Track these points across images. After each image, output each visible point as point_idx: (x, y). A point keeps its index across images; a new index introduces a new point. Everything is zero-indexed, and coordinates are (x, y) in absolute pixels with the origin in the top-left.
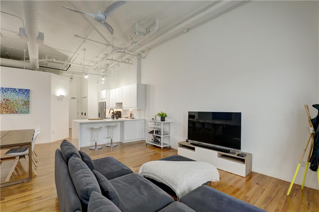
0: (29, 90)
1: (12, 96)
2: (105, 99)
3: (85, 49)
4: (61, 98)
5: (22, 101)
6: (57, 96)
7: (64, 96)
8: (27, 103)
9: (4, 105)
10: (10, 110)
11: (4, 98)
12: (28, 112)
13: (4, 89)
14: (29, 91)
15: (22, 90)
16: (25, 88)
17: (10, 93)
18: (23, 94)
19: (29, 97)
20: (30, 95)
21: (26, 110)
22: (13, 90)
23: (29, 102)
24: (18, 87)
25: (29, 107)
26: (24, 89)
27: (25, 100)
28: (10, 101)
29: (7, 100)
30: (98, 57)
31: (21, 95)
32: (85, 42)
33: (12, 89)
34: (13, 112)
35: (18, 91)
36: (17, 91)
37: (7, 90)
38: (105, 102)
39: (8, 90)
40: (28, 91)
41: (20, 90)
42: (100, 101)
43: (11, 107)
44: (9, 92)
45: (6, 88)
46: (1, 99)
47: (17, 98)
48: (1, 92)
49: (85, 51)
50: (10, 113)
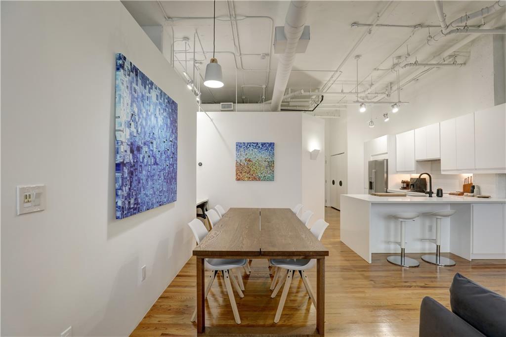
0: (274, 143)
1: (254, 154)
2: (387, 153)
3: (358, 56)
4: (314, 155)
5: (265, 161)
6: (309, 152)
7: (319, 151)
8: (271, 165)
9: (246, 168)
10: (252, 175)
11: (246, 157)
12: (272, 179)
13: (246, 145)
14: (274, 145)
15: (265, 144)
16: (269, 142)
17: (252, 150)
18: (266, 151)
19: (273, 154)
20: (275, 151)
21: (270, 175)
22: (255, 145)
23: (273, 164)
24: (260, 140)
25: (273, 171)
26: (268, 143)
27: (269, 160)
28: (252, 161)
29: (249, 161)
30: (378, 69)
31: (264, 151)
32: (370, 33)
33: (254, 143)
34: (255, 179)
35: (261, 146)
36: (259, 147)
37: (248, 146)
38: (387, 160)
39: (250, 146)
40: (272, 145)
41: (263, 144)
42: (372, 159)
43: (254, 170)
44: (251, 148)
45: (248, 143)
46: (243, 159)
47: (259, 156)
48: (242, 149)
49: (357, 60)
50: (253, 180)
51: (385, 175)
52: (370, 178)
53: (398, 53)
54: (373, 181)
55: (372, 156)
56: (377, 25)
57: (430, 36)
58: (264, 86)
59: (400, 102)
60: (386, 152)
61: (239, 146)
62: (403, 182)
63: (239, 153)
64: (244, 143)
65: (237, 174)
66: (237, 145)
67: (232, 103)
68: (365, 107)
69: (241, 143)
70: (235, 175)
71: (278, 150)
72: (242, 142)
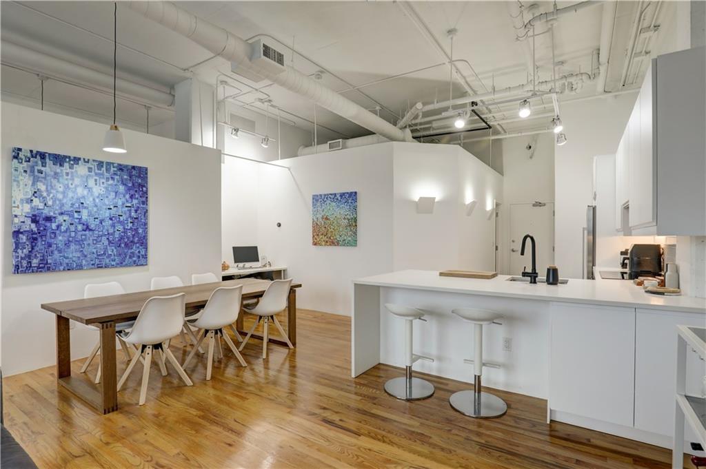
0: (356, 193)
1: (331, 209)
5: (344, 219)
8: (353, 223)
9: (324, 229)
10: (330, 238)
11: (323, 214)
12: (353, 243)
13: (323, 197)
14: (356, 195)
15: (344, 194)
16: (350, 191)
17: (330, 204)
18: (346, 204)
19: (355, 208)
20: (358, 204)
21: (350, 239)
22: (333, 197)
23: (355, 221)
24: (339, 190)
25: (355, 233)
26: (348, 193)
27: (349, 217)
28: (329, 219)
29: (327, 219)
31: (343, 205)
33: (331, 194)
34: (333, 244)
35: (339, 199)
36: (337, 199)
37: (325, 199)
39: (327, 198)
40: (353, 195)
41: (342, 195)
43: (332, 232)
44: (328, 202)
45: (325, 195)
46: (319, 216)
47: (339, 212)
48: (319, 204)
50: (330, 245)
61: (317, 199)
63: (316, 209)
64: (321, 195)
65: (314, 236)
66: (313, 199)
67: (341, 140)
69: (317, 196)
70: (311, 238)
71: (362, 203)
72: (318, 194)
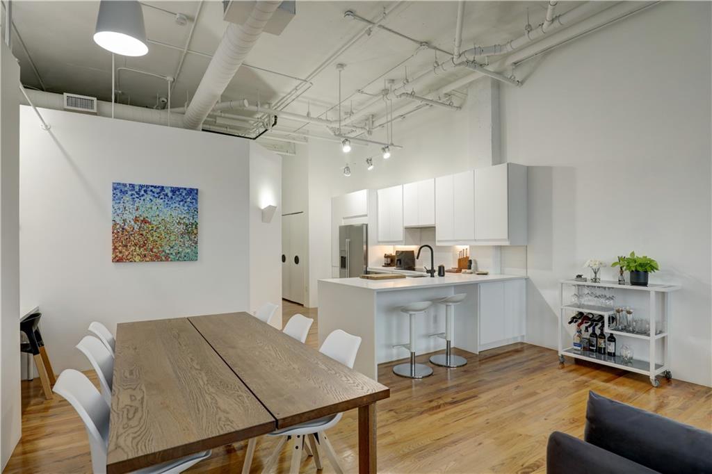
0: (197, 190)
1: (155, 208)
2: (366, 216)
3: (341, 65)
4: (267, 214)
5: (179, 223)
6: (260, 209)
7: (276, 207)
8: (191, 231)
9: (138, 237)
10: (151, 250)
11: (137, 214)
12: (192, 257)
13: (137, 189)
14: (197, 194)
15: (178, 189)
16: (188, 186)
17: (152, 200)
18: (181, 203)
19: (196, 210)
20: (199, 206)
21: (189, 250)
22: (158, 190)
23: (196, 228)
24: (170, 182)
25: (196, 243)
26: (185, 189)
27: (187, 222)
28: (150, 223)
29: (145, 221)
30: (362, 92)
31: (177, 205)
32: (369, 35)
33: (155, 187)
34: (157, 258)
35: (170, 194)
36: (166, 195)
37: (142, 192)
38: (367, 225)
39: (145, 191)
40: (193, 193)
41: (175, 191)
42: (343, 223)
43: (155, 241)
44: (148, 197)
45: (141, 186)
46: (129, 217)
47: (168, 214)
48: (127, 198)
49: (340, 71)
50: (152, 260)
51: (365, 247)
52: (341, 251)
53: (392, 75)
54: (347, 255)
55: (344, 218)
56: (380, 26)
57: (436, 62)
58: (169, 79)
59: (392, 144)
60: (365, 213)
61: (120, 190)
62: (386, 257)
63: (121, 206)
64: (133, 186)
65: (115, 248)
66: (115, 189)
67: (95, 99)
68: (350, 145)
69: (125, 185)
70: (111, 251)
71: (204, 203)
72: (128, 182)
